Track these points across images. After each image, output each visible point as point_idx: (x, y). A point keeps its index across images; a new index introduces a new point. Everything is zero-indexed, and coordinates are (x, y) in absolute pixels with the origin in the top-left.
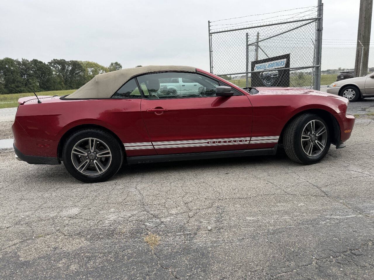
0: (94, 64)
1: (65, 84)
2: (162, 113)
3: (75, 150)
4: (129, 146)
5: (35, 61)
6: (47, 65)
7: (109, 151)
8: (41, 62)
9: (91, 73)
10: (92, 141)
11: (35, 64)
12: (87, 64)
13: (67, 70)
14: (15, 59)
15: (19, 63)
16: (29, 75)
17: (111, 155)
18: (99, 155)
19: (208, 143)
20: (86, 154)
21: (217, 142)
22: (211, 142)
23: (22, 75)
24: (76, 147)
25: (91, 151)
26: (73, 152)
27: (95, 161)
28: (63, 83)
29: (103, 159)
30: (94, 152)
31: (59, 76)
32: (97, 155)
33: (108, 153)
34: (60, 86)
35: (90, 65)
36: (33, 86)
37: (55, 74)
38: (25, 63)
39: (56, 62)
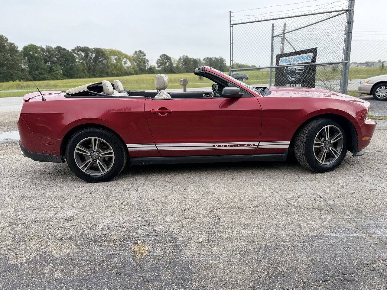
0: (118, 52)
1: (88, 72)
2: (166, 114)
3: (78, 149)
4: (132, 147)
5: (59, 49)
6: (71, 52)
7: (112, 151)
8: (64, 49)
9: (115, 61)
10: (95, 140)
11: (59, 51)
12: (110, 52)
13: (91, 58)
14: (39, 46)
15: (43, 49)
16: (53, 62)
17: (113, 155)
18: (101, 155)
19: (214, 146)
20: (89, 154)
21: (223, 145)
22: (217, 145)
23: (46, 62)
24: (79, 146)
25: (94, 151)
26: (76, 151)
27: (98, 161)
28: (86, 71)
29: (107, 159)
30: (97, 152)
31: (82, 63)
32: (100, 155)
33: (111, 153)
34: (83, 74)
35: (113, 53)
36: (57, 74)
37: (79, 62)
38: (49, 50)
39: (79, 49)
